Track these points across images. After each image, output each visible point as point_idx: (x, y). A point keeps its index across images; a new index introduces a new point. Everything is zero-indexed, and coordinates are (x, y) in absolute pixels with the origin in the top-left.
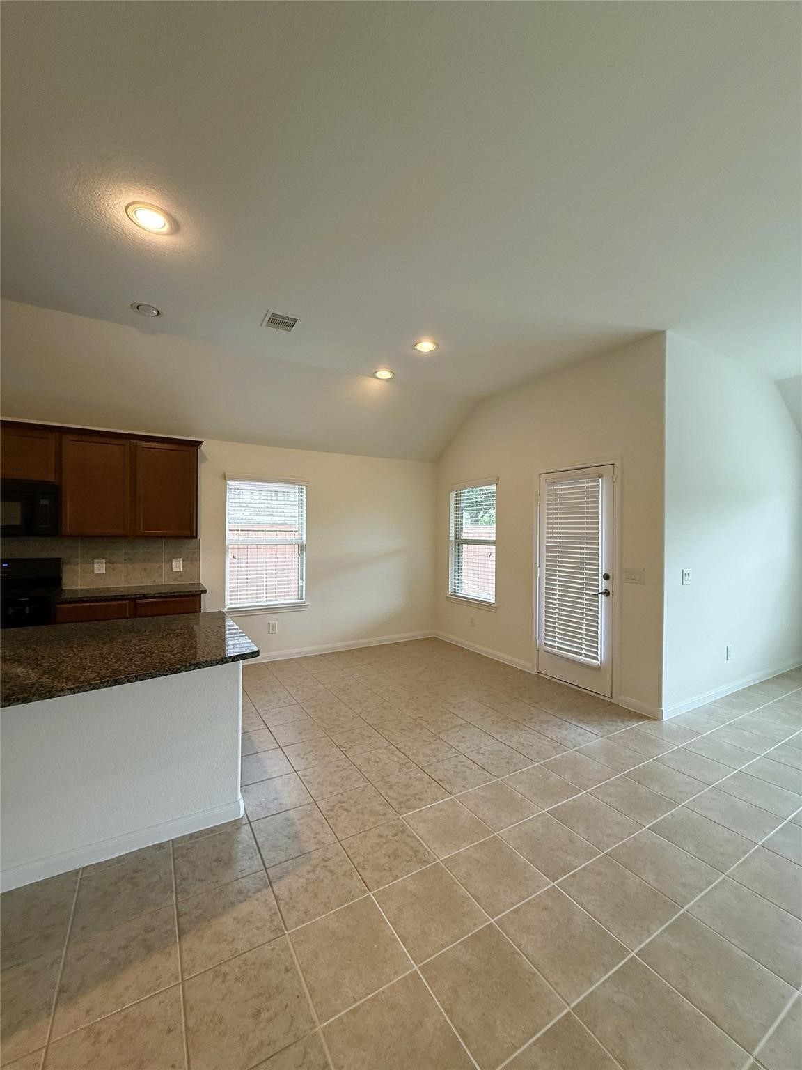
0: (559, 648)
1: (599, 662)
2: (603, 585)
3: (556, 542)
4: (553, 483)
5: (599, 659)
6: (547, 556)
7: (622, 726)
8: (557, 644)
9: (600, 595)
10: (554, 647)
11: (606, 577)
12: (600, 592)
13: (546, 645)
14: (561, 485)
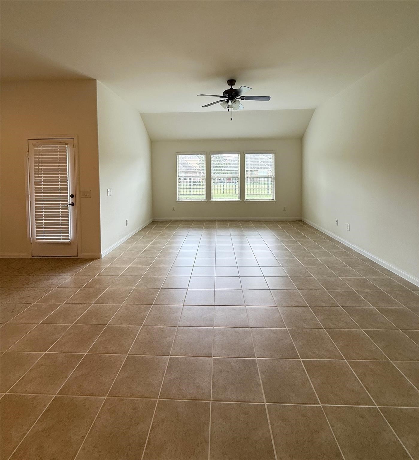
0: (46, 239)
1: (70, 240)
2: (70, 200)
3: (41, 180)
4: (38, 146)
5: (70, 239)
6: (35, 188)
7: (83, 267)
8: (44, 237)
9: (69, 206)
10: (42, 239)
11: (72, 196)
12: (69, 204)
13: (37, 239)
14: (43, 147)
